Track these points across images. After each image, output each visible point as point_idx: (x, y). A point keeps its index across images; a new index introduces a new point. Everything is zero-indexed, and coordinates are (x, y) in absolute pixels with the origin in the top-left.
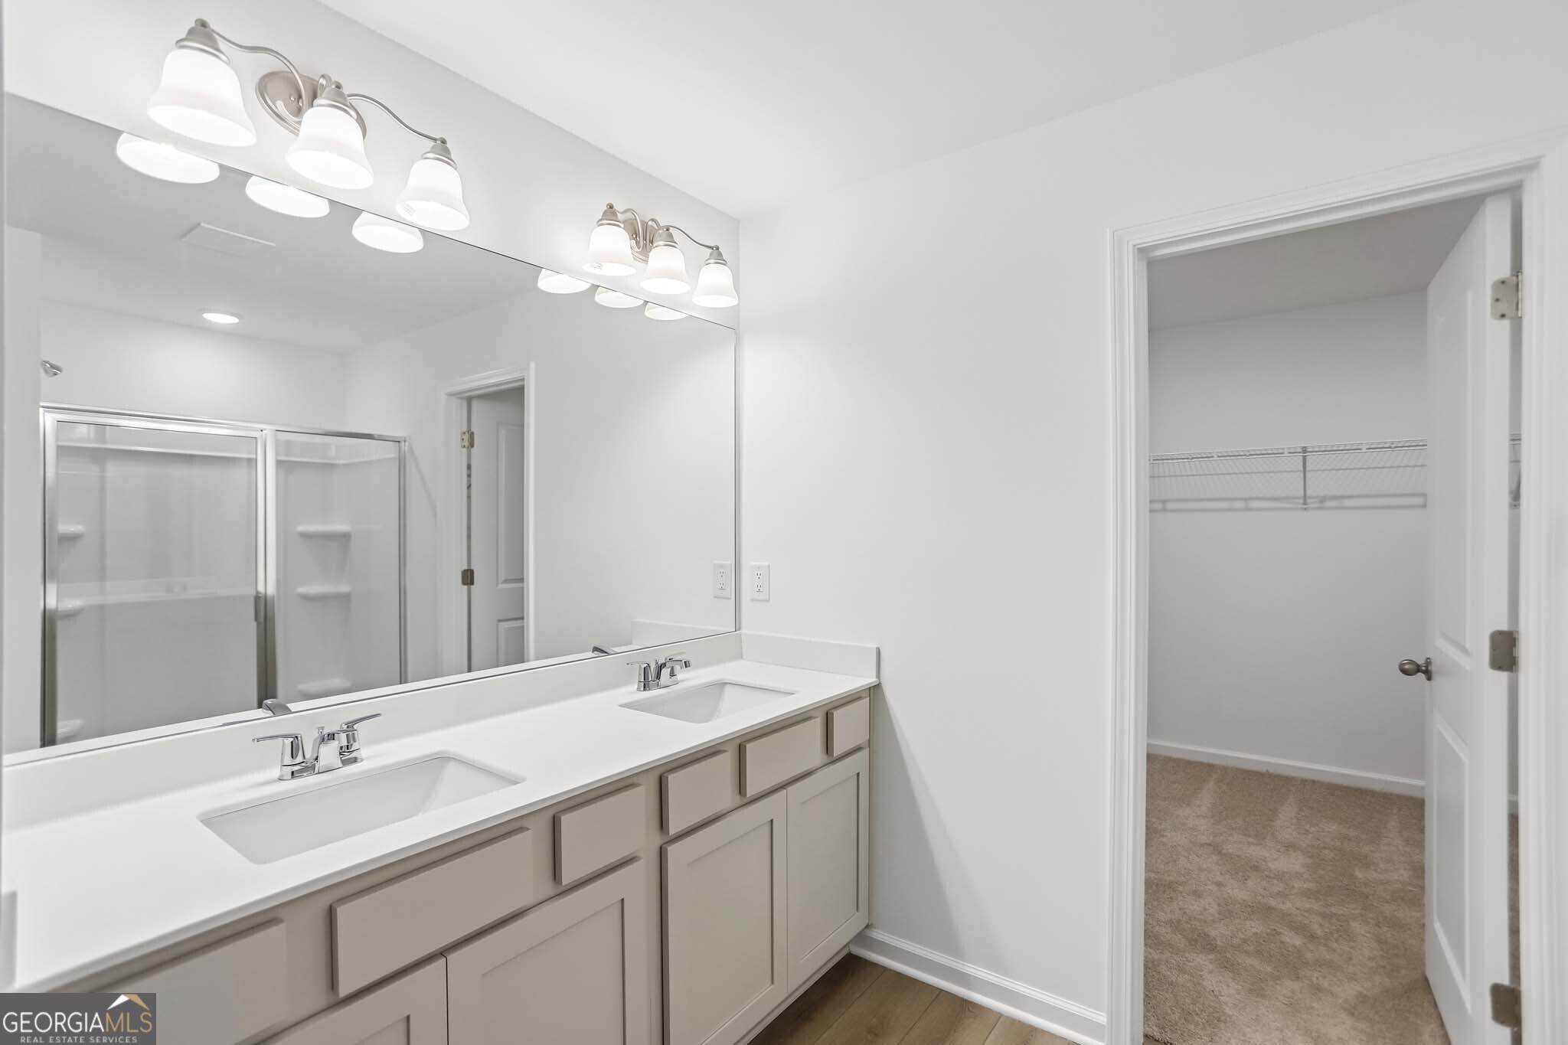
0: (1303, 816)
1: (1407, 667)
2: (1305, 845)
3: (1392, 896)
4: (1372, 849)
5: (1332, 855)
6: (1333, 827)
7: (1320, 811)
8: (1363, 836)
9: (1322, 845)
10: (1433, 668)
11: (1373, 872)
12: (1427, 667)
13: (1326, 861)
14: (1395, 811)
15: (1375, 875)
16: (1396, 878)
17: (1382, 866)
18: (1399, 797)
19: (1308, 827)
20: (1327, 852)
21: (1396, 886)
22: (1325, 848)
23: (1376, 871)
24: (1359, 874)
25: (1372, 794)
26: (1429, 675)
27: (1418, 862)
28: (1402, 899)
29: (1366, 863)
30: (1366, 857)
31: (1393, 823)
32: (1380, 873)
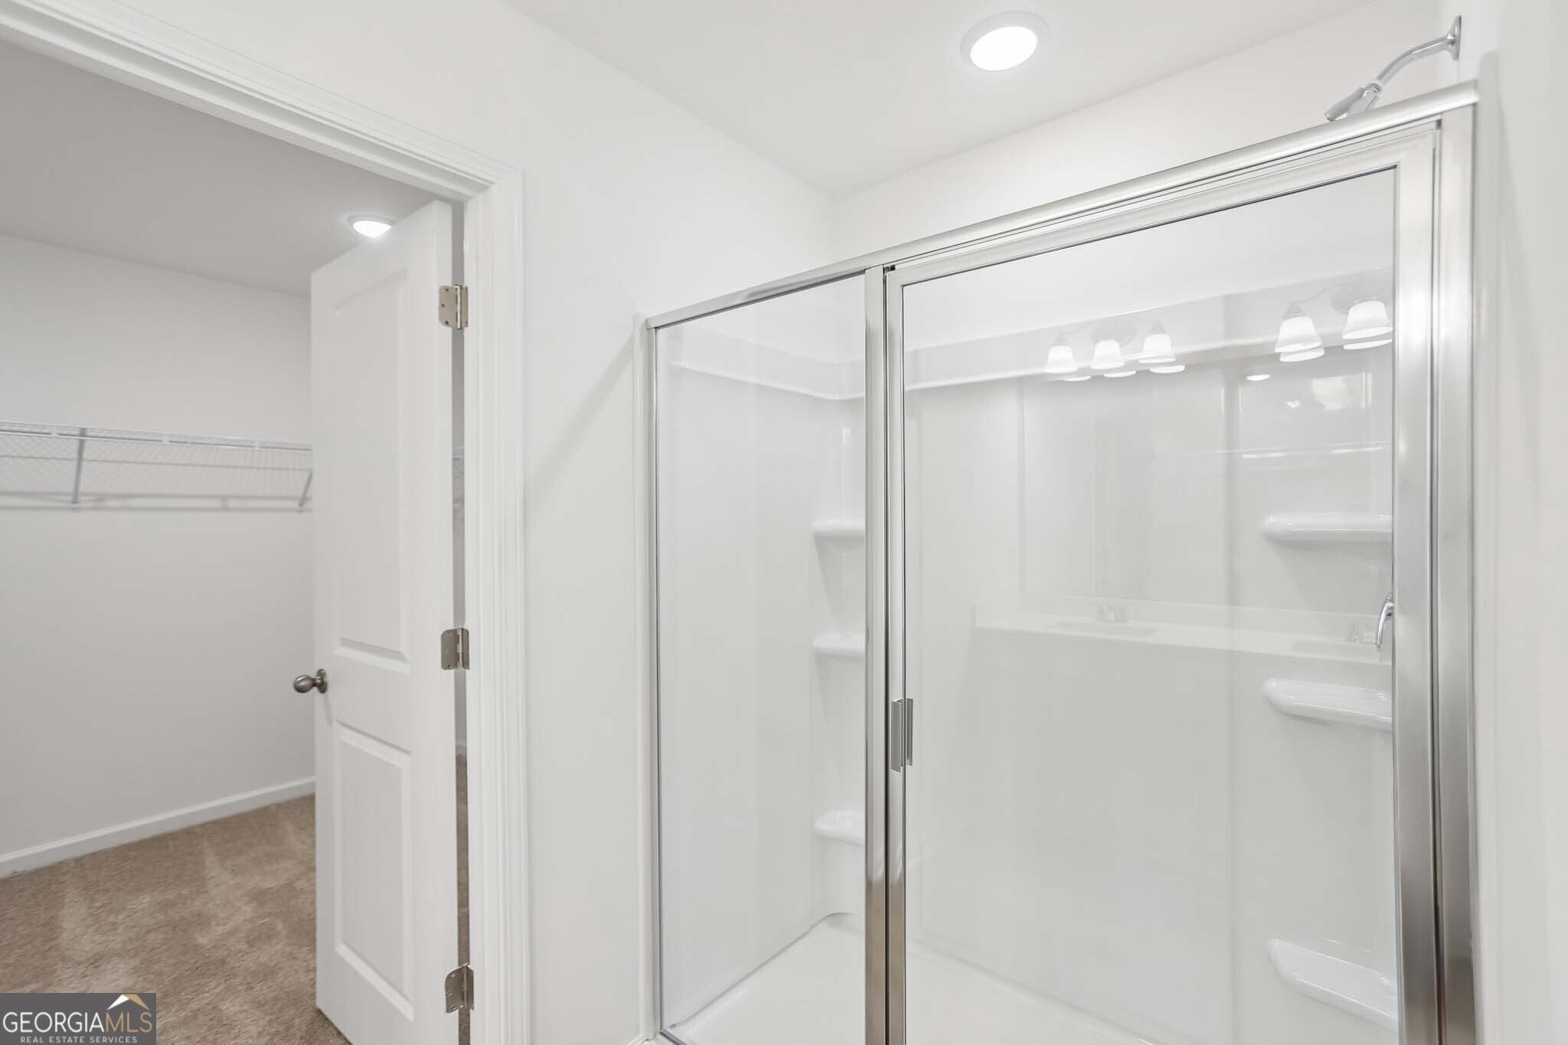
0: (99, 908)
1: (303, 684)
2: (120, 945)
3: (248, 942)
4: (203, 900)
5: (161, 936)
6: (146, 900)
7: (119, 889)
8: (185, 892)
9: (144, 931)
10: (329, 679)
11: (218, 928)
12: (322, 679)
13: (158, 948)
14: (206, 845)
15: (220, 930)
16: (242, 918)
17: (222, 915)
18: (203, 826)
19: (112, 919)
20: (151, 936)
21: (246, 927)
22: (148, 932)
23: (218, 925)
24: (202, 940)
25: (174, 836)
26: (322, 687)
27: (254, 888)
28: (259, 938)
29: (202, 921)
30: (200, 914)
31: (210, 859)
32: (224, 924)
